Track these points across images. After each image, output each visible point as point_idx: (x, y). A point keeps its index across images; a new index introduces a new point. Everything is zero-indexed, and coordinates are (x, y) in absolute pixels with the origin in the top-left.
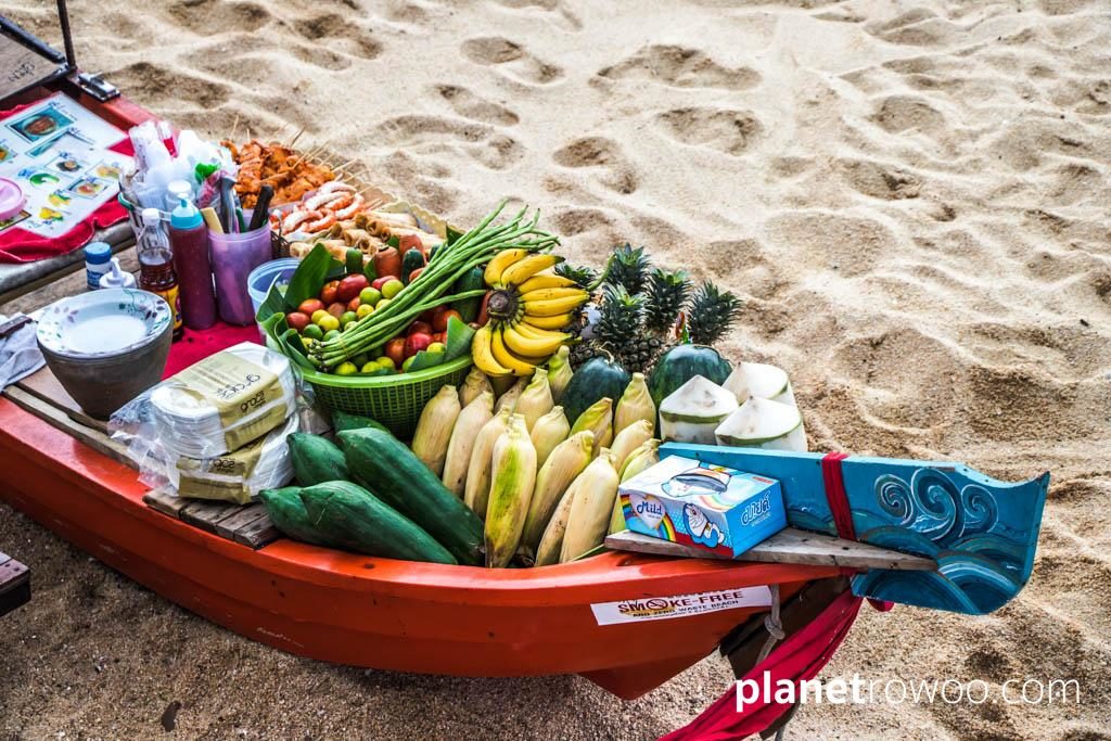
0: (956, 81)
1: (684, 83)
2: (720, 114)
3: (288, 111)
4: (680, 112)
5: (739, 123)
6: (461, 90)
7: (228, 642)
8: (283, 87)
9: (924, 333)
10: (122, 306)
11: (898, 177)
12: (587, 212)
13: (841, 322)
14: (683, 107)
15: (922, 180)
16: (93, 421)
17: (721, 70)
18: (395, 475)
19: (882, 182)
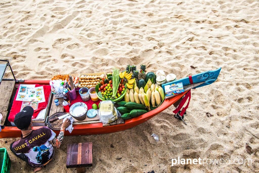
0: (90, 29)
1: (63, 43)
2: (73, 44)
3: (26, 70)
4: (68, 46)
5: (76, 44)
6: (40, 56)
7: (111, 134)
8: (22, 67)
9: (123, 57)
10: (76, 106)
11: (98, 42)
12: (74, 63)
13: (114, 61)
14: (68, 45)
15: (101, 41)
16: (82, 121)
17: (66, 39)
18: (135, 106)
19: (97, 43)
